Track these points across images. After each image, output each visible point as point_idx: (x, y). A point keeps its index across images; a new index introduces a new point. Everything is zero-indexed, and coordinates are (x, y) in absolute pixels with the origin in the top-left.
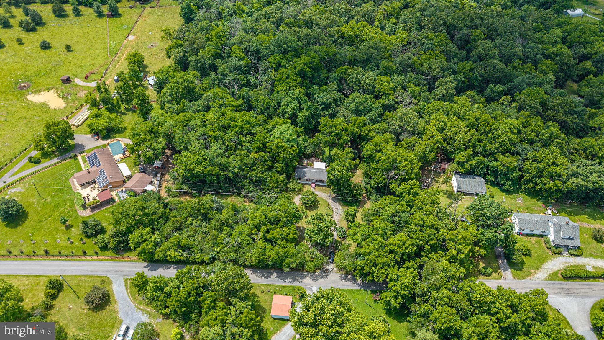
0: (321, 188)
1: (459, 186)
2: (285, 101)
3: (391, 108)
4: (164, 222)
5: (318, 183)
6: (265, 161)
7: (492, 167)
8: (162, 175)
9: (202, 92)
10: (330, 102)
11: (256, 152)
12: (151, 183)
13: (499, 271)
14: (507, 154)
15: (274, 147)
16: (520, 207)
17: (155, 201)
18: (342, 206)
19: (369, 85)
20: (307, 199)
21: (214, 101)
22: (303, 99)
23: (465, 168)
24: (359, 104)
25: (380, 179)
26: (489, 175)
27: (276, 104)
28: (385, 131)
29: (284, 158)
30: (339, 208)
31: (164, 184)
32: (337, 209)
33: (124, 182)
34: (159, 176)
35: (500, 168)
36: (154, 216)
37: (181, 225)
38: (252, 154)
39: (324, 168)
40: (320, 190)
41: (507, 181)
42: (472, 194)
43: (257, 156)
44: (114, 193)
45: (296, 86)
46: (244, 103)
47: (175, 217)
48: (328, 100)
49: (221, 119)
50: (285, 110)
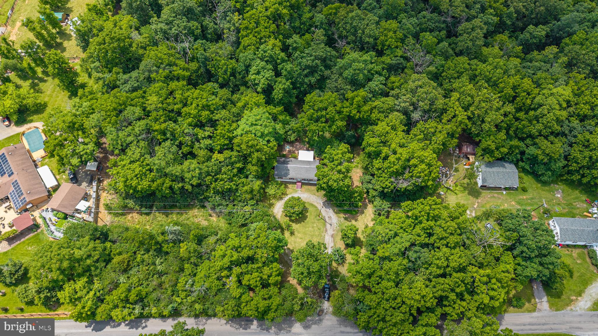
0: (310, 187)
1: (484, 180)
2: (254, 68)
3: (398, 68)
4: (104, 264)
5: (305, 183)
6: (232, 164)
7: (529, 154)
8: (100, 181)
9: (141, 52)
10: (316, 64)
11: (220, 152)
12: (86, 197)
13: (533, 300)
14: (552, 138)
15: (244, 147)
16: (559, 204)
17: (87, 238)
18: (336, 213)
19: (370, 36)
20: (292, 211)
21: (157, 72)
22: (280, 57)
23: (494, 157)
24: (357, 72)
25: (387, 183)
26: (523, 161)
27: (244, 68)
28: (392, 110)
29: (259, 160)
30: (332, 216)
31: (104, 195)
32: (330, 217)
33: (50, 196)
34: (95, 184)
35: (541, 157)
36: (88, 262)
37: (128, 265)
38: (215, 154)
39: (312, 159)
40: (309, 191)
41: (546, 171)
42: (500, 188)
43: (221, 157)
44: (36, 214)
45: (270, 36)
46: (200, 67)
47: (120, 254)
48: (313, 61)
49: (168, 101)
50: (257, 82)
